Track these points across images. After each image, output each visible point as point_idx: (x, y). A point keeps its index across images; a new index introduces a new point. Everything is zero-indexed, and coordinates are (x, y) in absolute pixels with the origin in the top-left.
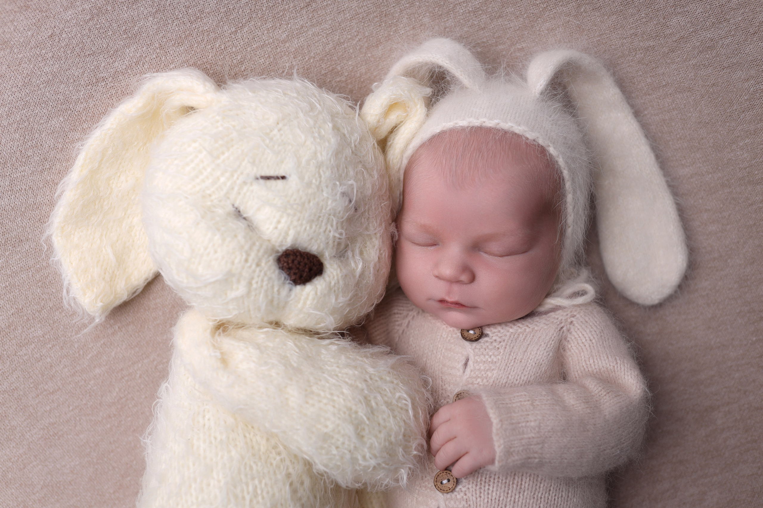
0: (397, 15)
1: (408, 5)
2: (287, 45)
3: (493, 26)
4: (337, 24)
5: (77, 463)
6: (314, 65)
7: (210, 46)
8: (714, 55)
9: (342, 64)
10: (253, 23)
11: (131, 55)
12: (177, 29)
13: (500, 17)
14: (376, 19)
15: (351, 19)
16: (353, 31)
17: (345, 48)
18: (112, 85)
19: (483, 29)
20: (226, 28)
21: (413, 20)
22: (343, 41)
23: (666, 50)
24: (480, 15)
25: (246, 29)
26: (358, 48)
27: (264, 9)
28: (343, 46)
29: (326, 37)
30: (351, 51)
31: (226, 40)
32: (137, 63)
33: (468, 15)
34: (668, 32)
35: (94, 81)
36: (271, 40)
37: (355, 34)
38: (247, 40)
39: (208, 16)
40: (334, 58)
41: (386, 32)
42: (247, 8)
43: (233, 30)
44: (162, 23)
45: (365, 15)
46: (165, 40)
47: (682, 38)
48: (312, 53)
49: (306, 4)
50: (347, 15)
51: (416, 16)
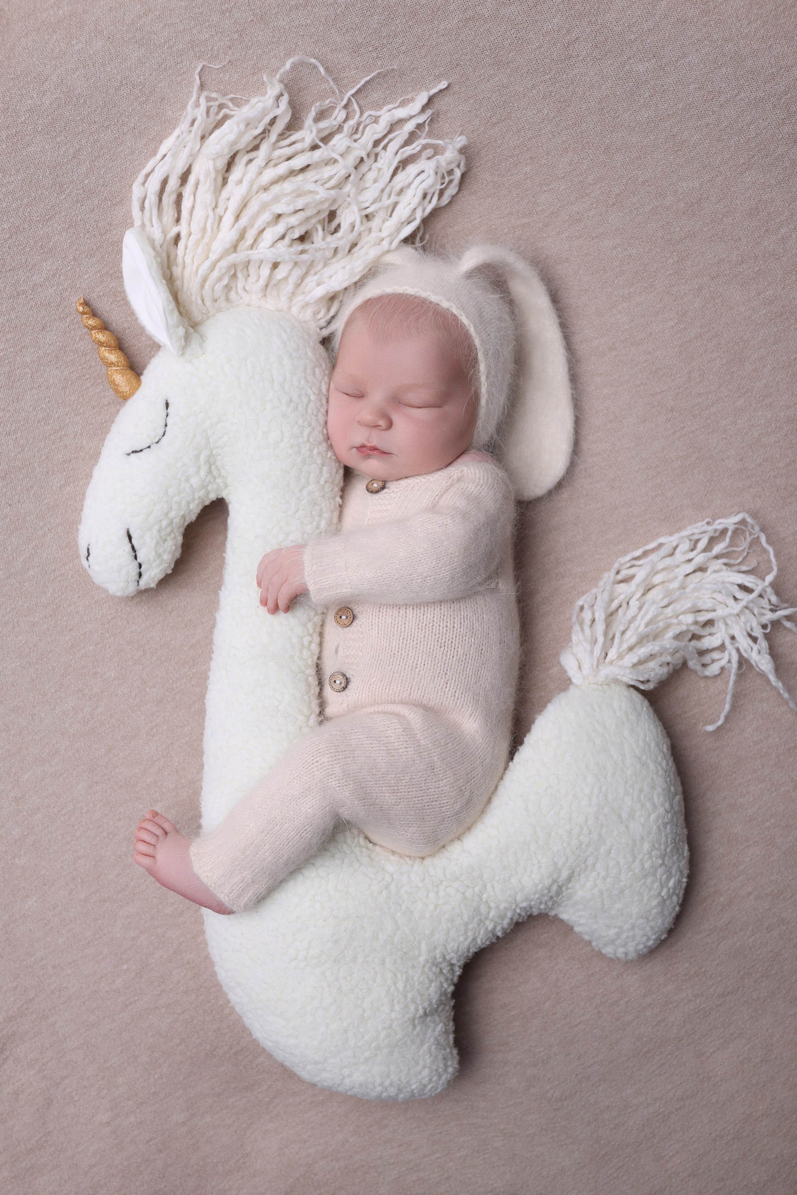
5: (18, 664)
8: (582, 227)
11: (48, 268)
12: (88, 242)
18: (32, 297)
23: (540, 225)
32: (54, 276)
34: (539, 208)
35: (15, 294)
44: (75, 237)
46: (78, 253)
47: (553, 213)
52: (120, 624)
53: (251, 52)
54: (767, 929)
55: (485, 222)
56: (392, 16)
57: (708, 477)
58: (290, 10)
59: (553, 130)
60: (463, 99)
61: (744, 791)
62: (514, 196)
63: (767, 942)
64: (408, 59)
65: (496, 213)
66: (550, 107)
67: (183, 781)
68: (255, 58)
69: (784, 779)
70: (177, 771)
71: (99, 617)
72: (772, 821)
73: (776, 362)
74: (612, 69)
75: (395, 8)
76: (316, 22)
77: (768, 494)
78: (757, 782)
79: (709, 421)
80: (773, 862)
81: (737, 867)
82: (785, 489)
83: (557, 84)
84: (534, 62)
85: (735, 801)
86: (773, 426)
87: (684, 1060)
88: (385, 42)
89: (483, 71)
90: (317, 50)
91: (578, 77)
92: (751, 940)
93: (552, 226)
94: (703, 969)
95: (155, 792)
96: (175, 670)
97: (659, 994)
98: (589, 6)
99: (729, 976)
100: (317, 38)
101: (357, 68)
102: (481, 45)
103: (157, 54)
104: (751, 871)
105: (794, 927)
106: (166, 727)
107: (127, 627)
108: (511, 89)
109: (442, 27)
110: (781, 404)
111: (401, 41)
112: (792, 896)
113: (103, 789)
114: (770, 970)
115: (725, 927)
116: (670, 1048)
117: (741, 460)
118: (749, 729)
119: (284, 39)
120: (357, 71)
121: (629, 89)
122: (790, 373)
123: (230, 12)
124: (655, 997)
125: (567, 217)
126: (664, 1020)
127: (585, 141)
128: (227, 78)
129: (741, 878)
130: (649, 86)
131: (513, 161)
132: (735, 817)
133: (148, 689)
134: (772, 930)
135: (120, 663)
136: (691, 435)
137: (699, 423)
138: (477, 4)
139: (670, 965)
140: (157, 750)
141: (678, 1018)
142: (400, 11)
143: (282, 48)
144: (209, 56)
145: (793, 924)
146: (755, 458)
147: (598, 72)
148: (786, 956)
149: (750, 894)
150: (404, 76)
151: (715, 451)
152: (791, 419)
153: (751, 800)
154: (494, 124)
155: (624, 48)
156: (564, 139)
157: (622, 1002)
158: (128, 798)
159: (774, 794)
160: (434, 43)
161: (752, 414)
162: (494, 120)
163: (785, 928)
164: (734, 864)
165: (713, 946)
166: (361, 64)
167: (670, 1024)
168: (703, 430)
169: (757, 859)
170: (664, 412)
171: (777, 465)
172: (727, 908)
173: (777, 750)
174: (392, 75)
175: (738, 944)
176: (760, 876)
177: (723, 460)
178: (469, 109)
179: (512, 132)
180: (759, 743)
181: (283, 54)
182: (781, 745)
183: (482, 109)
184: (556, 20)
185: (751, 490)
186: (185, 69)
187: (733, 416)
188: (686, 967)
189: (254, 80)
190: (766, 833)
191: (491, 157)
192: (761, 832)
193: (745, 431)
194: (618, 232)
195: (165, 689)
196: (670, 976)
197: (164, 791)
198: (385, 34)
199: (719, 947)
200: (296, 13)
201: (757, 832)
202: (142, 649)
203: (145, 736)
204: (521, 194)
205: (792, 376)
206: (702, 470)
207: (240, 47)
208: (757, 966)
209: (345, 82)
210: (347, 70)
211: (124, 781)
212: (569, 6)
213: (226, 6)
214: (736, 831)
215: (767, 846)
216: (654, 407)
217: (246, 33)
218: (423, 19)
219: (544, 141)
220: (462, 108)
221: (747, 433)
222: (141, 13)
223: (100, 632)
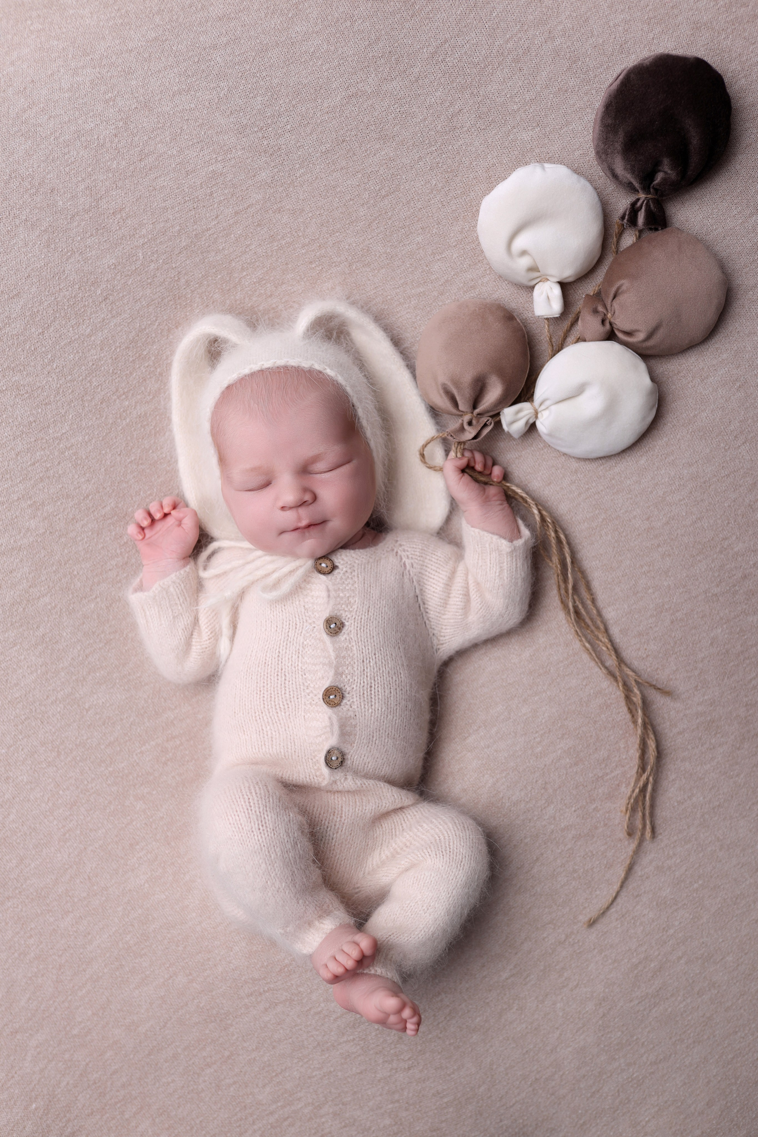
0: (189, 296)
1: (197, 285)
2: (93, 338)
3: (279, 292)
4: (136, 313)
6: (121, 354)
7: (20, 349)
9: (148, 349)
10: (57, 322)
13: (283, 283)
14: (171, 303)
15: (148, 306)
16: (152, 317)
17: (147, 334)
19: (271, 296)
20: (33, 330)
21: (205, 298)
22: (144, 327)
24: (265, 284)
25: (52, 329)
26: (159, 332)
27: (66, 308)
28: (145, 332)
29: (128, 326)
30: (154, 335)
31: (35, 341)
33: (254, 286)
34: (433, 277)
36: (77, 336)
37: (154, 319)
38: (54, 339)
39: (15, 321)
40: (139, 345)
41: (182, 313)
42: (50, 309)
43: (40, 331)
45: (160, 300)
47: (447, 281)
48: (117, 343)
49: (104, 298)
50: (144, 303)
51: (207, 294)
52: (33, 724)
53: (136, 139)
54: (698, 994)
55: (380, 293)
56: (275, 96)
57: (616, 538)
58: (174, 95)
59: (442, 200)
60: (351, 174)
61: (671, 853)
62: (408, 266)
63: (698, 1007)
64: (294, 137)
65: (391, 283)
66: (438, 178)
67: (95, 888)
68: (141, 144)
69: (710, 839)
70: (89, 878)
71: (12, 718)
72: (700, 882)
73: (676, 419)
74: (497, 138)
75: (277, 89)
76: (200, 106)
77: (677, 553)
78: (683, 843)
79: (613, 482)
80: (702, 924)
81: (667, 931)
82: (693, 547)
83: (444, 156)
84: (419, 135)
85: (663, 863)
86: (677, 484)
87: (620, 1131)
88: (269, 122)
89: (369, 146)
90: (203, 133)
91: (464, 147)
92: (682, 1006)
93: (447, 294)
94: (635, 1037)
95: (67, 902)
96: (90, 769)
97: (593, 1065)
98: (470, 79)
99: (660, 1043)
100: (201, 121)
101: (244, 149)
102: (365, 120)
103: (44, 146)
104: (680, 935)
105: (725, 990)
106: (79, 832)
107: (41, 727)
108: (399, 162)
109: (326, 105)
110: (683, 461)
111: (285, 120)
112: (722, 959)
113: (14, 904)
114: (702, 1036)
115: (656, 994)
116: (605, 1118)
117: (648, 519)
118: (672, 789)
119: (169, 124)
120: (243, 151)
121: (515, 157)
122: (690, 430)
123: (114, 100)
124: (588, 1068)
125: (462, 285)
126: (598, 1091)
127: (474, 209)
128: (114, 166)
129: (671, 942)
130: (534, 153)
131: (404, 232)
132: (663, 880)
133: (61, 792)
134: (703, 995)
135: (33, 766)
136: (596, 497)
137: (603, 484)
138: (359, 81)
139: (602, 1035)
140: (69, 857)
141: (613, 1088)
142: (282, 91)
143: (168, 133)
144: (95, 145)
145: (724, 987)
146: (661, 517)
147: (483, 142)
148: (718, 1021)
149: (680, 958)
150: (291, 154)
151: (621, 511)
152: (695, 476)
153: (678, 861)
154: (384, 197)
155: (508, 118)
156: (454, 208)
157: (556, 1076)
158: (39, 912)
159: (701, 855)
160: (319, 121)
161: (655, 472)
162: (383, 193)
163: (716, 992)
164: (664, 929)
165: (645, 1013)
166: (247, 144)
167: (604, 1095)
168: (608, 491)
169: (686, 923)
170: (569, 474)
171: (684, 523)
172: (658, 974)
173: (701, 809)
174: (278, 153)
175: (670, 1010)
176: (689, 940)
177: (630, 520)
178: (357, 184)
179: (401, 203)
180: (683, 803)
181: (168, 138)
182: (706, 804)
183: (371, 183)
184: (438, 94)
185: (660, 549)
186: (73, 159)
187: (637, 475)
188: (619, 1036)
189: (142, 166)
190: (695, 895)
191: (382, 229)
192: (689, 894)
193: (649, 490)
194: (513, 297)
195: (80, 790)
196: (602, 1046)
197: (76, 900)
198: (269, 114)
199: (650, 1014)
200: (179, 98)
201: (686, 895)
202: (56, 750)
203: (57, 842)
204: (415, 264)
205: (693, 433)
206: (610, 531)
207: (125, 134)
208: (689, 1032)
209: (232, 162)
210: (234, 151)
211: (35, 894)
212: (451, 79)
213: (110, 95)
214: (664, 895)
215: (695, 908)
216: (559, 469)
217: (131, 120)
218: (306, 98)
219: (434, 211)
220: (350, 183)
221: (652, 492)
222: (25, 106)
223: (13, 734)
